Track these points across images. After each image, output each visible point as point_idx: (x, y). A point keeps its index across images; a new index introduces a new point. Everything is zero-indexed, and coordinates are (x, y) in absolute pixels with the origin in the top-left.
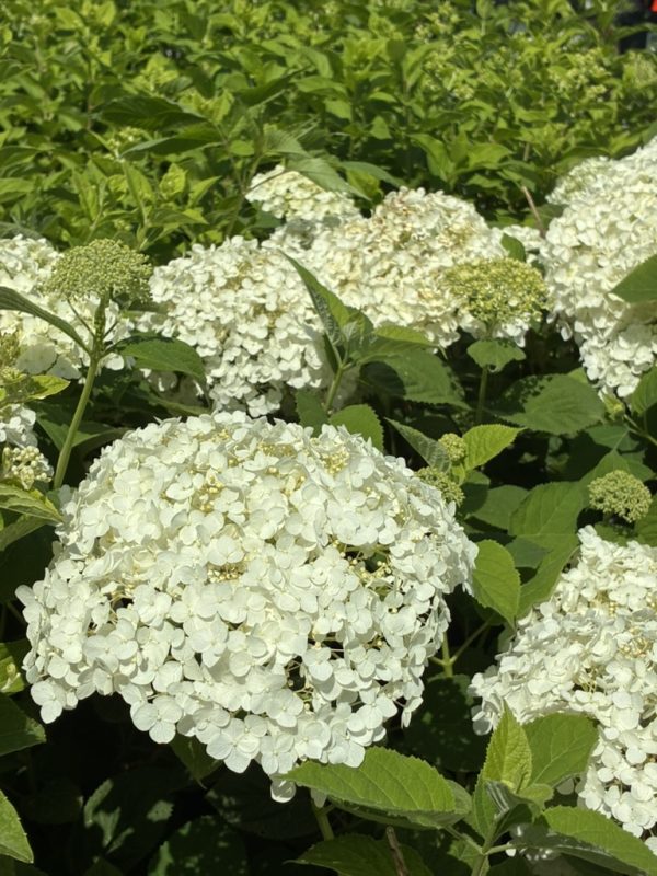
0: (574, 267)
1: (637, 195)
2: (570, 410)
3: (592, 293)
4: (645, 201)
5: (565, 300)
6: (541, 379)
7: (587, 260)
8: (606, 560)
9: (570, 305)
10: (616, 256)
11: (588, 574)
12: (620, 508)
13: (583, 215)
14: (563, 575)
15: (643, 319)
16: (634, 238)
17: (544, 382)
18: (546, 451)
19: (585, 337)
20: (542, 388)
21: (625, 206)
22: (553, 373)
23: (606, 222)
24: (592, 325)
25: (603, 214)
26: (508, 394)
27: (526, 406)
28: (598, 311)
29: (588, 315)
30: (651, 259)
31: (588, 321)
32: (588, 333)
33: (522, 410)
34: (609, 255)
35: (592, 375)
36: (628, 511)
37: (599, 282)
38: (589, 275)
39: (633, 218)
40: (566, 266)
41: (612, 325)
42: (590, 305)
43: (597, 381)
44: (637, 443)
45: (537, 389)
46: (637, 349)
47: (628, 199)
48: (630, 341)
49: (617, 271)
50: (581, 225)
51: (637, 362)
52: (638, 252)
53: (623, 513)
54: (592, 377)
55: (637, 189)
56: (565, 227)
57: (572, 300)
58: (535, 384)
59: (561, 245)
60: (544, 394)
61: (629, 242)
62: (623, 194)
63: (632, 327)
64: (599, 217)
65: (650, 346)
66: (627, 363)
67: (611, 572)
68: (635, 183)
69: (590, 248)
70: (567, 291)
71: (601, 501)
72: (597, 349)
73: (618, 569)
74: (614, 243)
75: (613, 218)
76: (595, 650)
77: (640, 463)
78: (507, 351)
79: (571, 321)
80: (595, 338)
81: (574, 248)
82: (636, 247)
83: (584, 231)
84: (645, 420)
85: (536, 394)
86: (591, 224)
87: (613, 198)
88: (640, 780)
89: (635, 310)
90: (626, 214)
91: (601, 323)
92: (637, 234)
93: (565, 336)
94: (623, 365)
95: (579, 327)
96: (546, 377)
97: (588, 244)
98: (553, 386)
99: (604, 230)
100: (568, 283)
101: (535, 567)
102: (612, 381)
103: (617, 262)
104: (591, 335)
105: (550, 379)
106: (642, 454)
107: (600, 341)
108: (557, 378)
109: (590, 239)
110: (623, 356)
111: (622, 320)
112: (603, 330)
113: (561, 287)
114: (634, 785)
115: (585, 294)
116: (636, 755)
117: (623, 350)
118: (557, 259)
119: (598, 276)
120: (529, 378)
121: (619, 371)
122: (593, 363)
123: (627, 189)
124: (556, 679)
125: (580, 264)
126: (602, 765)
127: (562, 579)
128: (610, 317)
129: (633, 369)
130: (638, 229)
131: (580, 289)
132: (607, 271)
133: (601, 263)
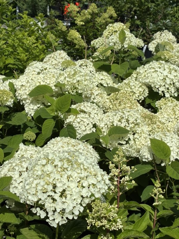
0: (22, 89)
1: (33, 74)
2: (20, 120)
3: (25, 95)
4: (34, 76)
5: (20, 96)
6: (15, 113)
7: (24, 88)
8: (24, 149)
9: (22, 97)
10: (29, 87)
11: (20, 152)
12: (29, 139)
13: (23, 79)
14: (16, 153)
15: (35, 100)
16: (32, 84)
17: (15, 114)
18: (21, 128)
19: (25, 104)
20: (15, 115)
21: (30, 77)
22: (17, 112)
23: (27, 80)
24: (26, 101)
25: (26, 78)
26: (8, 117)
27: (12, 119)
28: (27, 98)
29: (25, 99)
30: (35, 88)
31: (25, 101)
32: (25, 103)
33: (11, 120)
34: (28, 87)
35: (26, 112)
36: (31, 139)
37: (26, 93)
38: (24, 91)
39: (32, 79)
40: (20, 89)
41: (30, 101)
42: (25, 97)
43: (27, 113)
44: (35, 125)
45: (14, 116)
46: (34, 106)
47: (31, 75)
48: (33, 104)
49: (29, 90)
50: (22, 81)
51: (34, 109)
52: (33, 86)
53: (30, 140)
54: (27, 112)
55: (32, 73)
56: (19, 81)
57: (22, 96)
58: (14, 115)
59: (18, 85)
60: (15, 117)
61: (31, 84)
62: (30, 74)
63: (34, 102)
64: (25, 79)
65: (37, 105)
66: (33, 109)
67: (25, 151)
68: (32, 72)
69: (24, 86)
70: (21, 94)
71: (25, 137)
72: (27, 106)
73: (26, 150)
74: (29, 85)
75: (28, 79)
76: (13, 165)
77: (36, 129)
78: (5, 109)
79: (22, 101)
80: (27, 104)
81: (21, 85)
82: (32, 85)
83: (23, 82)
84: (36, 121)
85: (14, 117)
86: (24, 80)
87: (28, 75)
88: (19, 186)
89: (34, 98)
90: (30, 78)
91: (27, 101)
92: (33, 83)
93: (21, 104)
94: (32, 110)
95: (24, 102)
96: (16, 113)
97: (24, 85)
98: (18, 115)
99: (26, 82)
100: (20, 93)
101: (10, 152)
102: (30, 113)
103: (29, 88)
104: (26, 103)
105: (17, 113)
106: (36, 127)
107: (28, 105)
108: (18, 113)
109: (24, 84)
110: (32, 108)
111: (31, 100)
112: (28, 102)
113: (19, 94)
114: (18, 187)
115: (24, 95)
116: (18, 182)
117: (32, 106)
118: (18, 88)
119: (26, 91)
120: (13, 113)
121: (31, 111)
122: (27, 109)
123: (31, 73)
124: (6, 171)
125: (23, 89)
126: (13, 184)
127: (15, 154)
128: (29, 100)
129: (34, 110)
130: (33, 82)
131: (23, 94)
132: (28, 90)
133: (26, 89)
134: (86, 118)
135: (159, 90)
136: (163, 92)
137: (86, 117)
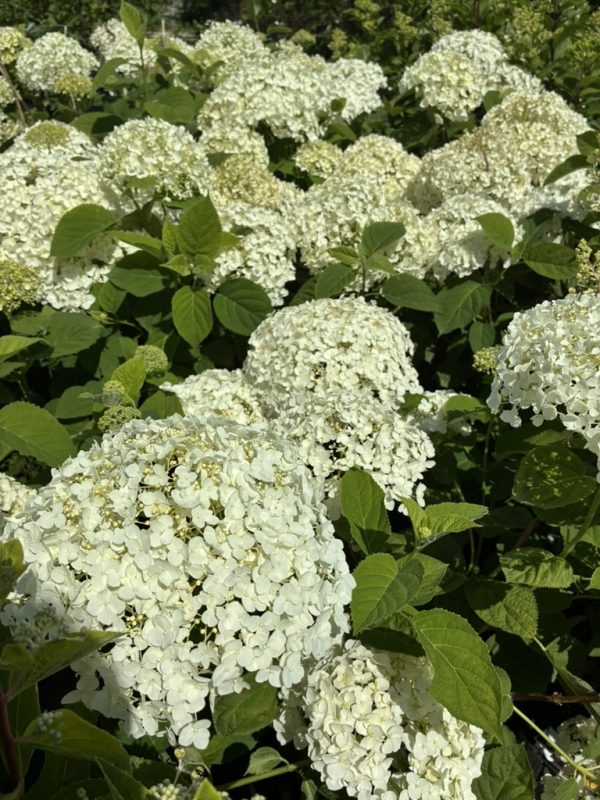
134: (265, 243)
135: (291, 132)
136: (301, 132)
137: (262, 240)
